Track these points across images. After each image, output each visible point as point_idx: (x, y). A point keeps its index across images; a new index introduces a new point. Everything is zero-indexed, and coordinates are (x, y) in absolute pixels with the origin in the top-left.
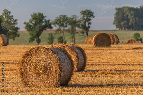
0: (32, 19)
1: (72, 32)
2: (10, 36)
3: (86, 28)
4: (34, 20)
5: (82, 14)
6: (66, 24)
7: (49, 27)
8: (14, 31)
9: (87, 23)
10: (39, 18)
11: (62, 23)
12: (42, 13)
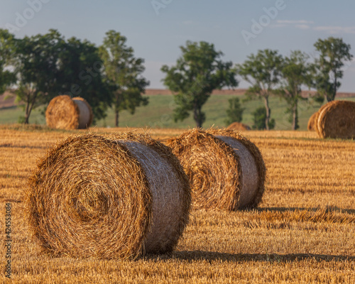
0: (183, 58)
1: (290, 96)
2: (122, 103)
3: (329, 86)
4: (190, 63)
5: (318, 50)
6: (276, 74)
7: (229, 81)
8: (133, 90)
9: (331, 74)
10: (202, 57)
11: (264, 70)
12: (210, 44)
